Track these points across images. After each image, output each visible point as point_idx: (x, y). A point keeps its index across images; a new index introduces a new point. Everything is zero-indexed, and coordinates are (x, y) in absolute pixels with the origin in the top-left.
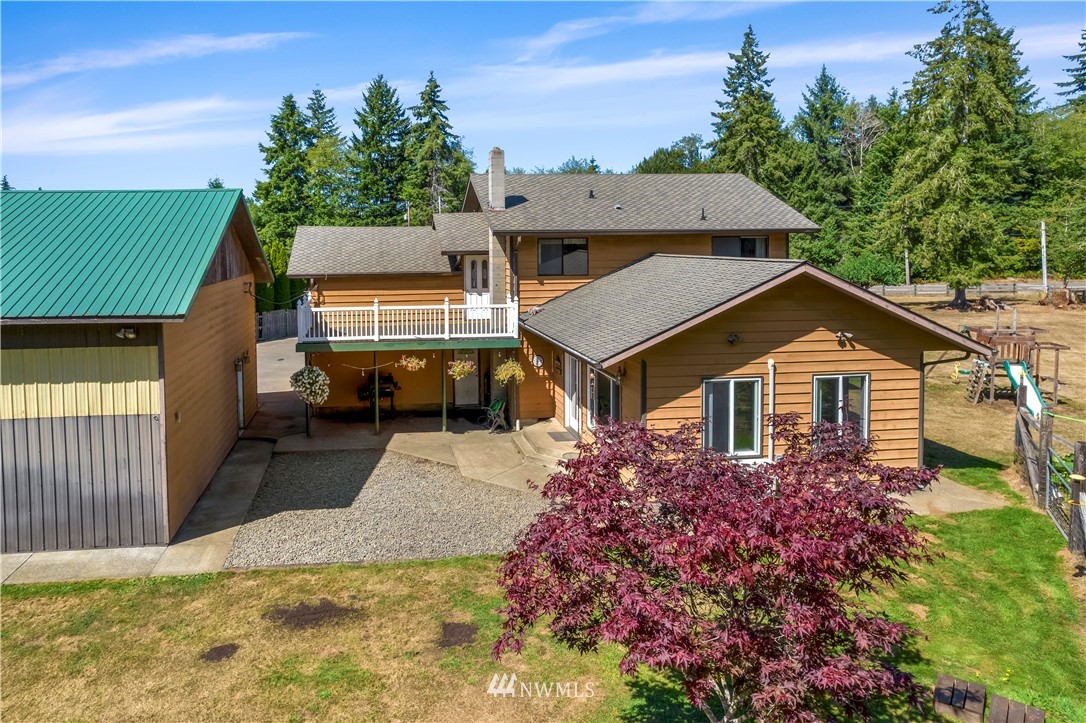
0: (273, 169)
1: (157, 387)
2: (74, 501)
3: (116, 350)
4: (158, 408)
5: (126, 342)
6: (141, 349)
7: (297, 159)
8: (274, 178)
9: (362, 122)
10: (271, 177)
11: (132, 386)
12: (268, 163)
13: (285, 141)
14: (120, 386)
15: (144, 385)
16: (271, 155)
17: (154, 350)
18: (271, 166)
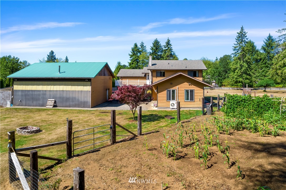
0: (132, 59)
1: (90, 87)
2: (79, 102)
3: (85, 82)
4: (90, 90)
5: (87, 81)
6: (88, 82)
7: (137, 57)
8: (132, 61)
9: (152, 49)
10: (131, 61)
11: (87, 87)
12: (131, 58)
13: (135, 53)
14: (86, 87)
15: (89, 87)
16: (131, 56)
17: (90, 82)
18: (131, 59)
